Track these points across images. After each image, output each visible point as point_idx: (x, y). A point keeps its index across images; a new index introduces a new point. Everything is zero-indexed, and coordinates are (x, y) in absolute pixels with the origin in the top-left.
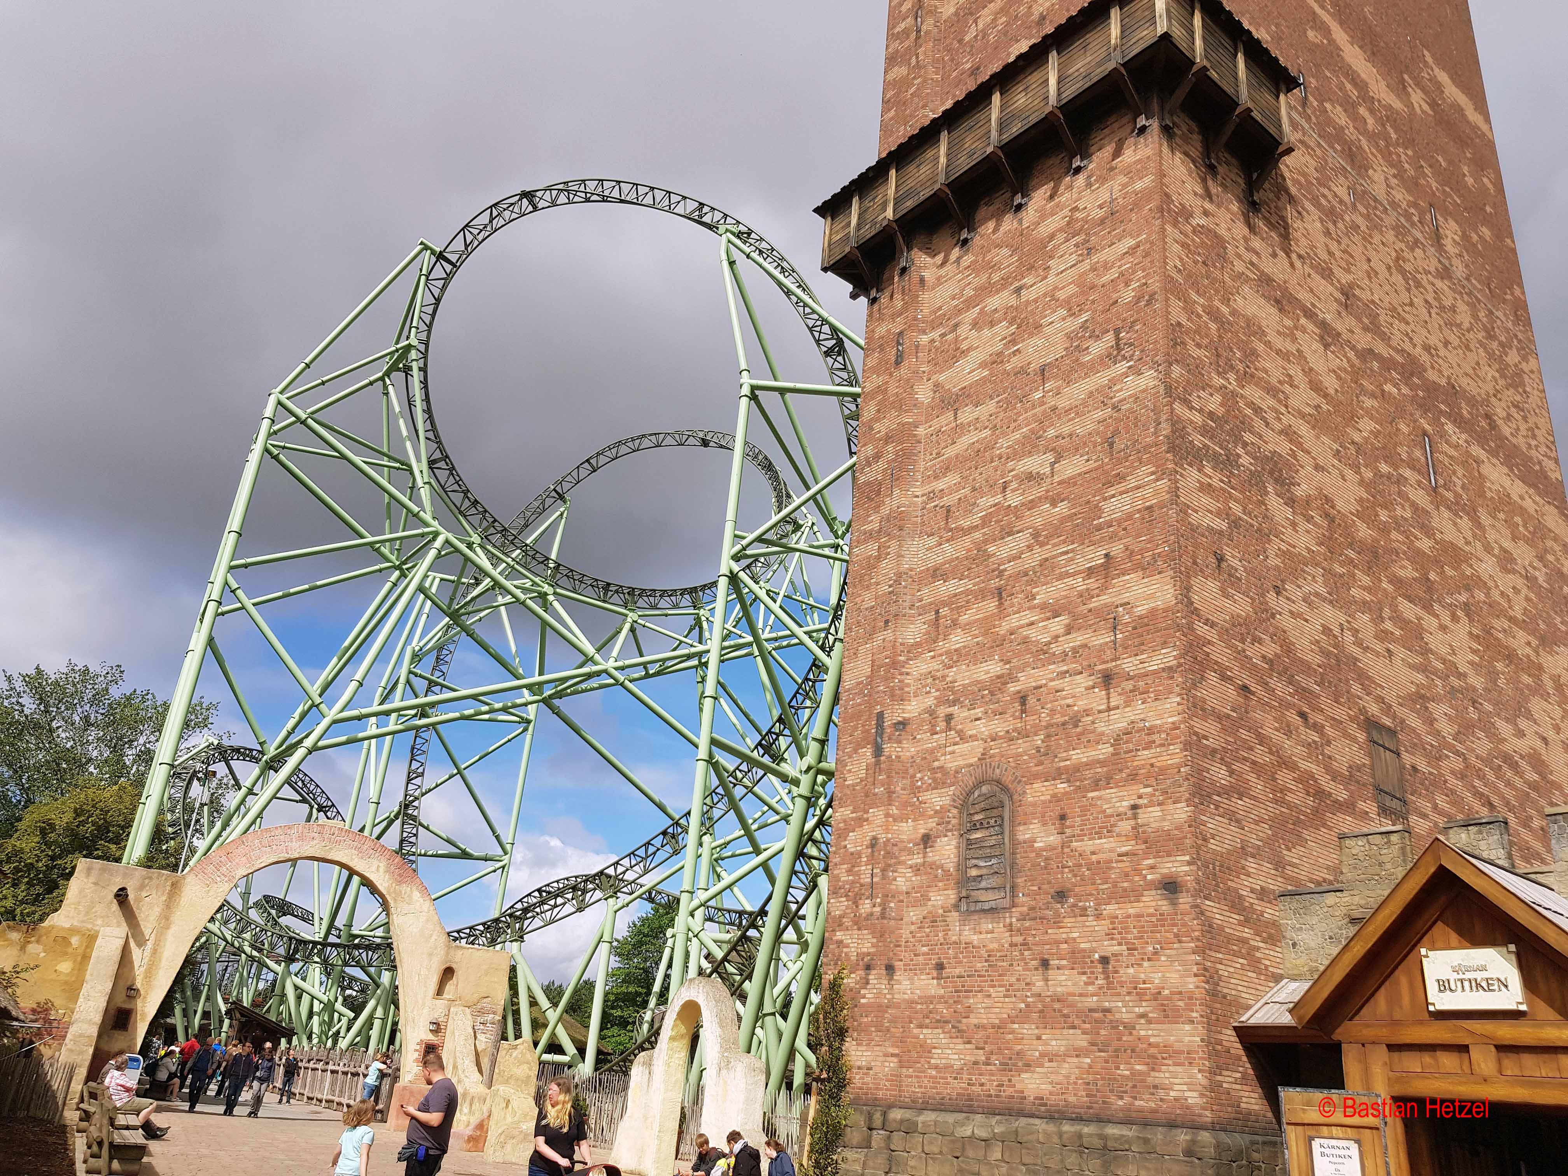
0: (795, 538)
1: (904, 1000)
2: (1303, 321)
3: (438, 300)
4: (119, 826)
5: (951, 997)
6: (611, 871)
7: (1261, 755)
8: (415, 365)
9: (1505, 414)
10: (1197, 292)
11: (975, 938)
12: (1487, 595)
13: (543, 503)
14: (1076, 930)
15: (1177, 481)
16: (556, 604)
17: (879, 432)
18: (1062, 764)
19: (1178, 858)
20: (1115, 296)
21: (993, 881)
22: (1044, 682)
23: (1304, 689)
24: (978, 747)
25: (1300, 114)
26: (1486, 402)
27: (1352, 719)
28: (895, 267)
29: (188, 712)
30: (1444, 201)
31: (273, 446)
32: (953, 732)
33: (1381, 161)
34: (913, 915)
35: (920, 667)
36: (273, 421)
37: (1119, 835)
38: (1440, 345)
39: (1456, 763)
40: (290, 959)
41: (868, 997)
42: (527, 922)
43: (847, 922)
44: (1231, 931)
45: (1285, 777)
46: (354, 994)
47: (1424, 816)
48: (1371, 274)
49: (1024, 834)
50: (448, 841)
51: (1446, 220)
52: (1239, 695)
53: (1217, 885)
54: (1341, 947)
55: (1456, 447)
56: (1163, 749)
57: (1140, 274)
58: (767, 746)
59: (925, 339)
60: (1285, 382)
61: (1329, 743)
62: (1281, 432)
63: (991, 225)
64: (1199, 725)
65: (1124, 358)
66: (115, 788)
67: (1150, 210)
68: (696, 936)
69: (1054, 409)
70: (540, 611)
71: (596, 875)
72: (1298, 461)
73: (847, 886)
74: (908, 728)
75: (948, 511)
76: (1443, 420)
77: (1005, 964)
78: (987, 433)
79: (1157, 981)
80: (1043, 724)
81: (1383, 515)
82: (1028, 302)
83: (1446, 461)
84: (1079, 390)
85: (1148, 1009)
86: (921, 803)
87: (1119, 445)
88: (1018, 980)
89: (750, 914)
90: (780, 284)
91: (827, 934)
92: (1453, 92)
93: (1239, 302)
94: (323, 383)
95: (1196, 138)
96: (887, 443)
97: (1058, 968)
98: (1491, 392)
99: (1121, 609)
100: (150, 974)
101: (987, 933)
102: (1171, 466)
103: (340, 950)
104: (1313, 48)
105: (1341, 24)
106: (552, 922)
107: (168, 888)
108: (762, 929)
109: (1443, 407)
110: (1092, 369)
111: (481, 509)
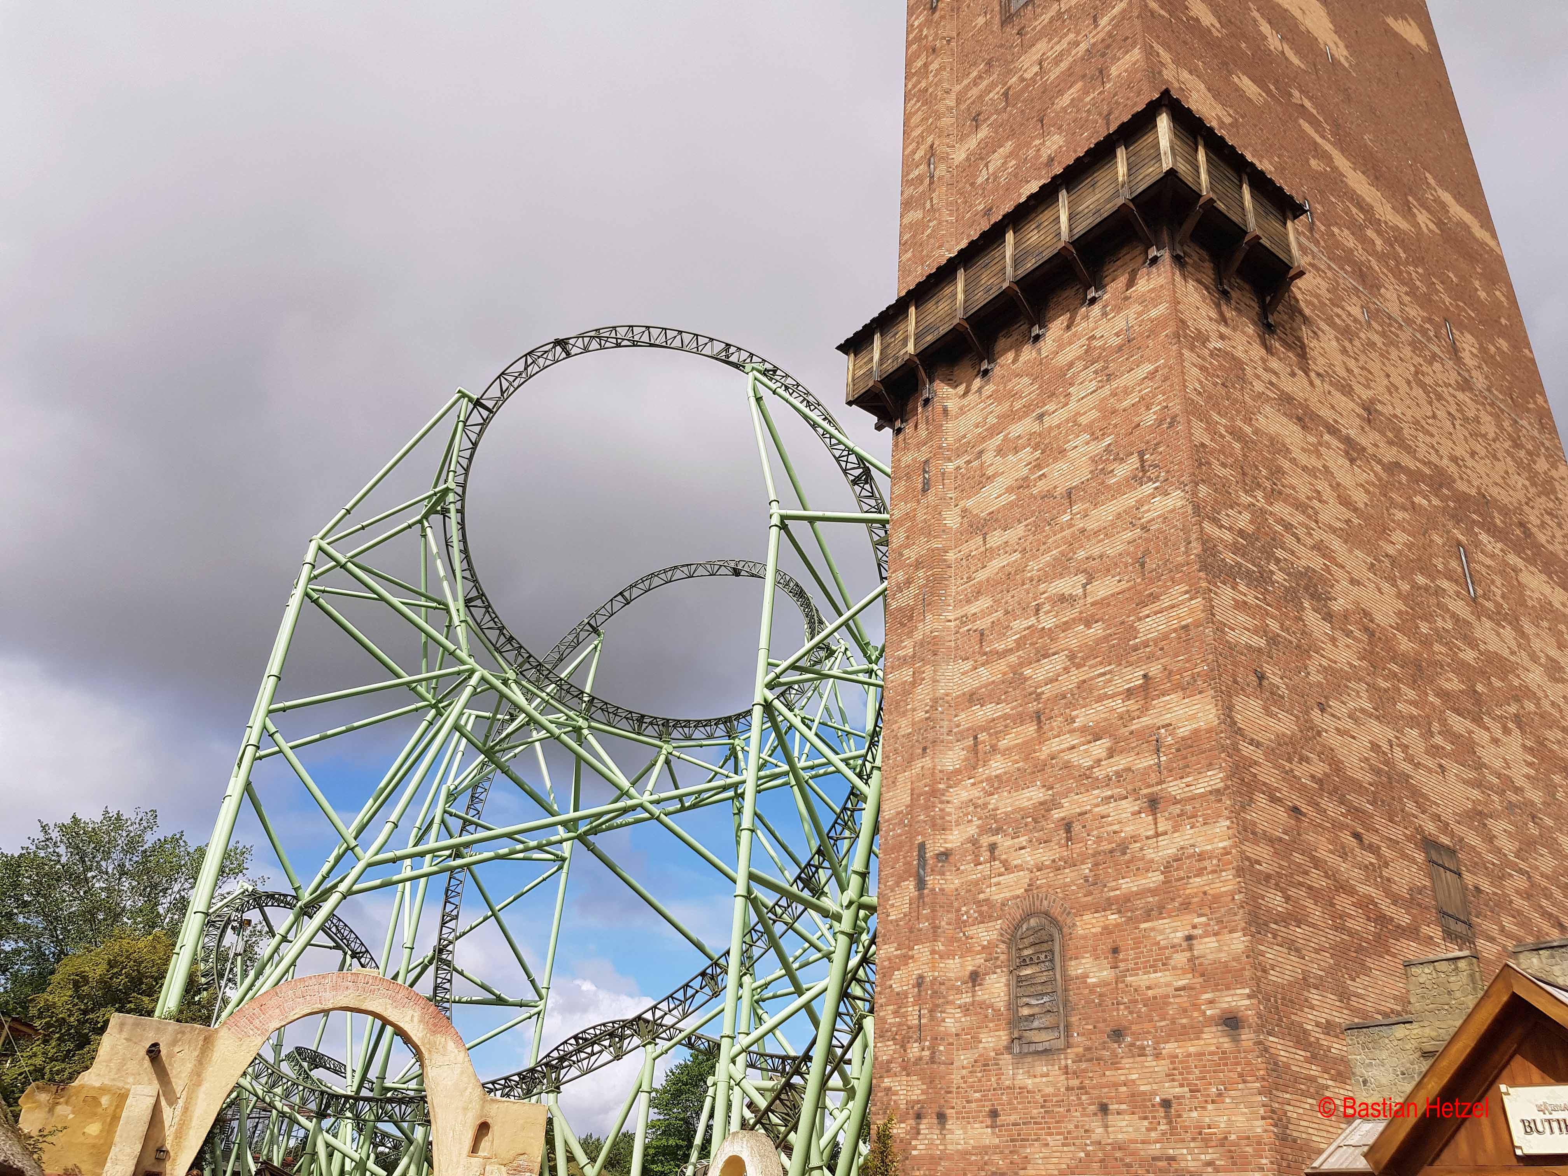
0: (828, 663)
1: (958, 1151)
2: (1327, 437)
3: (475, 445)
4: (152, 977)
5: (1008, 1147)
6: (649, 1016)
7: (1317, 879)
8: (452, 507)
9: (1539, 522)
10: (1219, 413)
11: (1029, 1082)
12: (1538, 705)
13: (578, 637)
14: (1134, 1071)
15: (1211, 600)
16: (591, 738)
17: (909, 558)
18: (1112, 894)
19: (1239, 991)
20: (1137, 419)
21: (1046, 1021)
22: (1089, 807)
23: (1356, 809)
24: (1024, 878)
25: (1308, 238)
26: (1519, 510)
27: (1409, 839)
28: (918, 398)
29: (224, 858)
30: (1459, 315)
31: (313, 590)
32: (997, 862)
33: (1393, 280)
34: (964, 1058)
35: (961, 794)
36: (314, 566)
37: (1175, 968)
38: (1467, 457)
39: (1520, 882)
40: (321, 1115)
41: (919, 1148)
42: (563, 1072)
43: (895, 1067)
44: (1298, 1069)
45: (1343, 902)
46: (387, 1150)
47: (1492, 939)
48: (1392, 389)
49: (1076, 969)
50: (483, 986)
51: (1462, 333)
52: (1290, 816)
53: (1280, 1019)
54: (1414, 1083)
55: (1493, 556)
56: (1215, 875)
57: (1160, 397)
58: (807, 880)
59: (950, 467)
60: (1313, 497)
61: (1386, 865)
62: (1313, 548)
63: (1010, 355)
64: (1251, 850)
65: (1150, 479)
66: (150, 937)
67: (1167, 335)
68: (738, 1084)
69: (1083, 531)
70: (575, 745)
71: (634, 1020)
72: (1332, 575)
73: (894, 1029)
74: (952, 859)
75: (982, 635)
76: (1476, 530)
77: (1062, 1110)
78: (1017, 555)
79: (1222, 1125)
80: (1090, 852)
81: (1424, 627)
82: (1050, 428)
83: (1484, 571)
84: (1106, 512)
85: (1215, 1156)
86: (967, 938)
87: (1150, 565)
88: (1076, 1127)
89: (794, 1059)
90: (806, 417)
91: (874, 1081)
92: (1457, 211)
93: (1261, 421)
94: (363, 528)
95: (1208, 265)
96: (917, 568)
97: (1118, 1113)
98: (1524, 500)
99: (1163, 731)
100: (180, 1136)
101: (1042, 1076)
102: (1204, 584)
103: (373, 1104)
104: (1316, 176)
105: (1342, 151)
106: (589, 1071)
107: (201, 1043)
108: (807, 1076)
109: (1475, 517)
110: (1119, 490)
111: (516, 645)
